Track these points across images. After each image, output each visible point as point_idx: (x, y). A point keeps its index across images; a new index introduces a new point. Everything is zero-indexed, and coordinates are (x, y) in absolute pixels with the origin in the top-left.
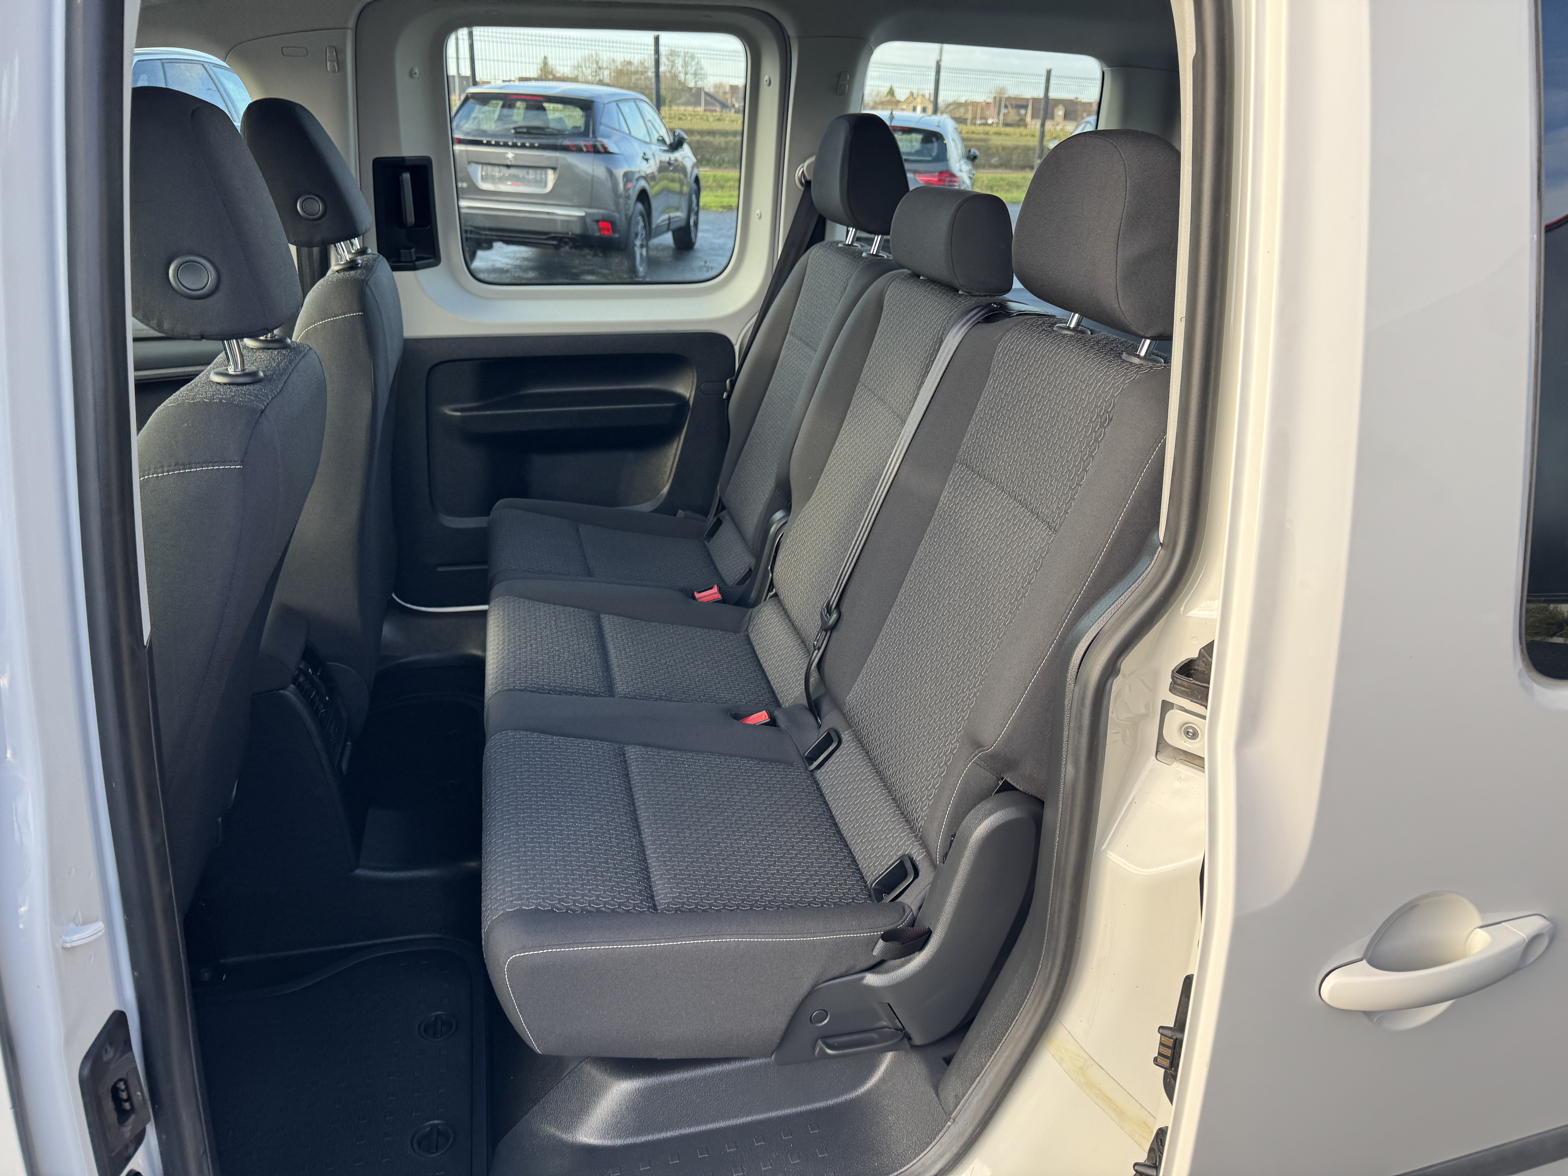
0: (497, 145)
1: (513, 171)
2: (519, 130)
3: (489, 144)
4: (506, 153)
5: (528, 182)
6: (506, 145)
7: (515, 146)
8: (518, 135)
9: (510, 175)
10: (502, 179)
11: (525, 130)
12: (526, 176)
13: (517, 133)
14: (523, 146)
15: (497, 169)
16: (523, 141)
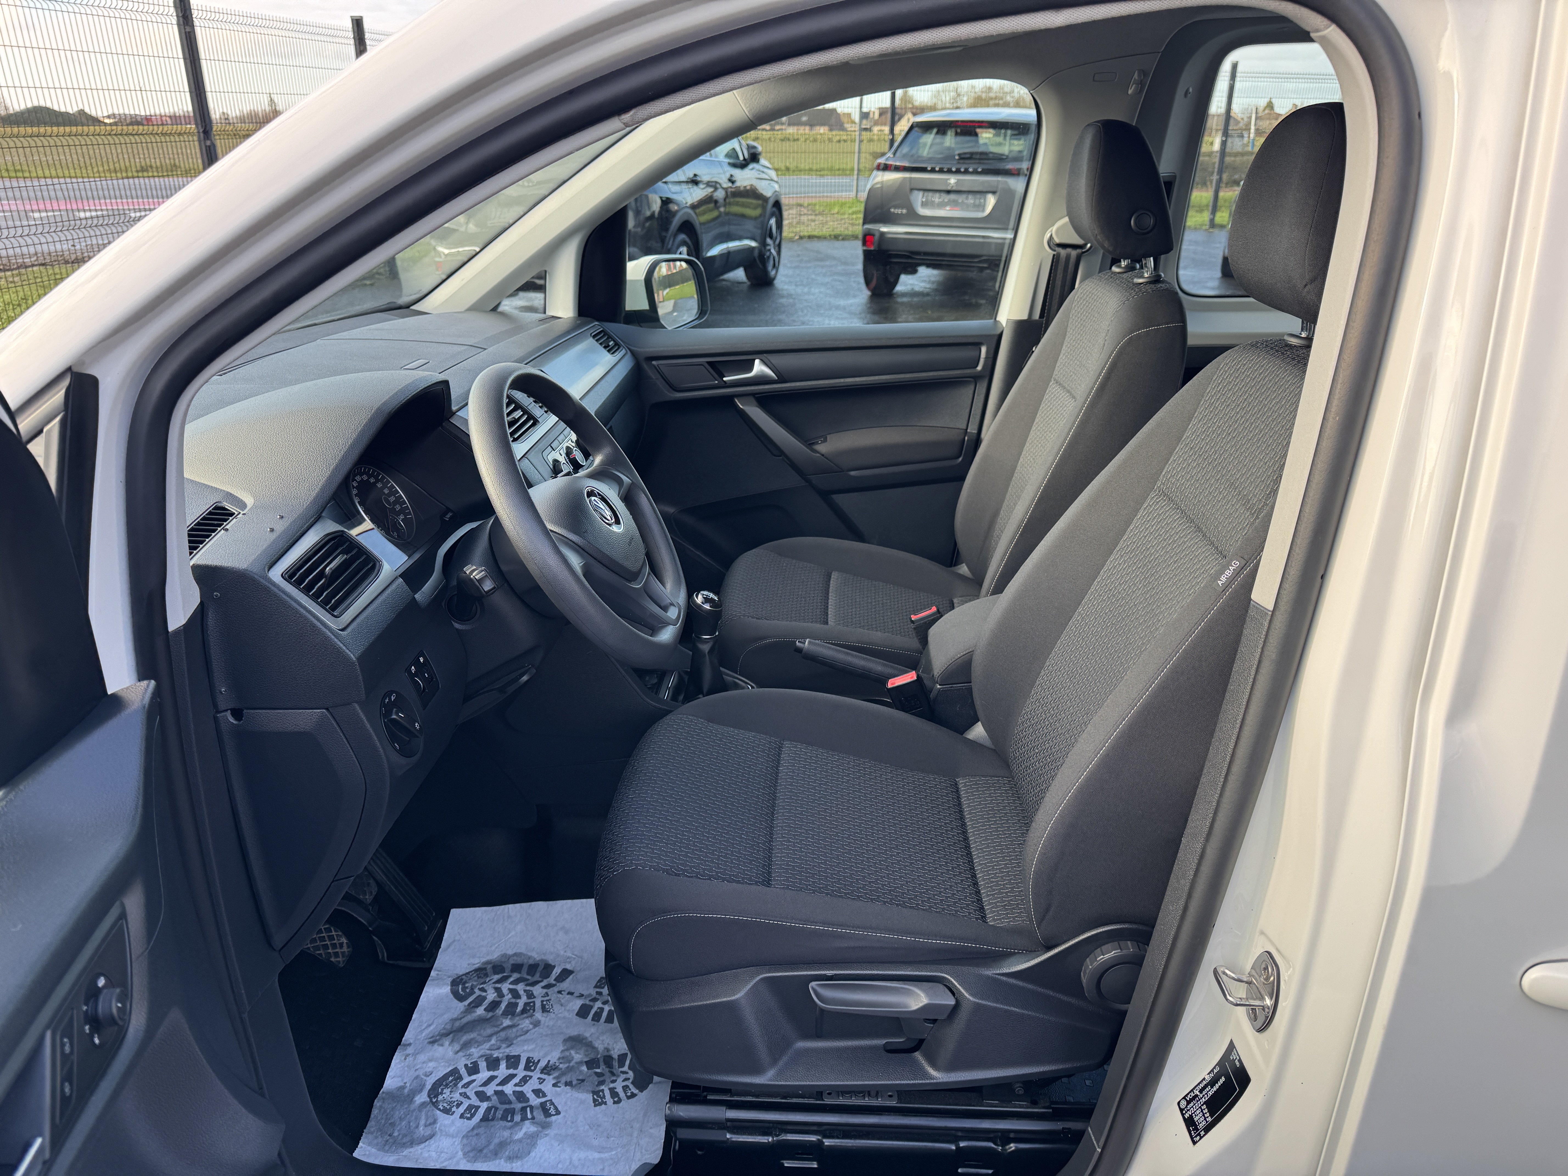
0: (941, 171)
1: (953, 197)
2: (963, 156)
3: (933, 171)
4: (949, 179)
5: (966, 207)
6: (949, 171)
7: (958, 172)
8: (961, 161)
9: (949, 200)
10: (941, 205)
11: (968, 156)
12: (966, 201)
13: (961, 158)
14: (966, 172)
15: (937, 195)
16: (966, 166)
